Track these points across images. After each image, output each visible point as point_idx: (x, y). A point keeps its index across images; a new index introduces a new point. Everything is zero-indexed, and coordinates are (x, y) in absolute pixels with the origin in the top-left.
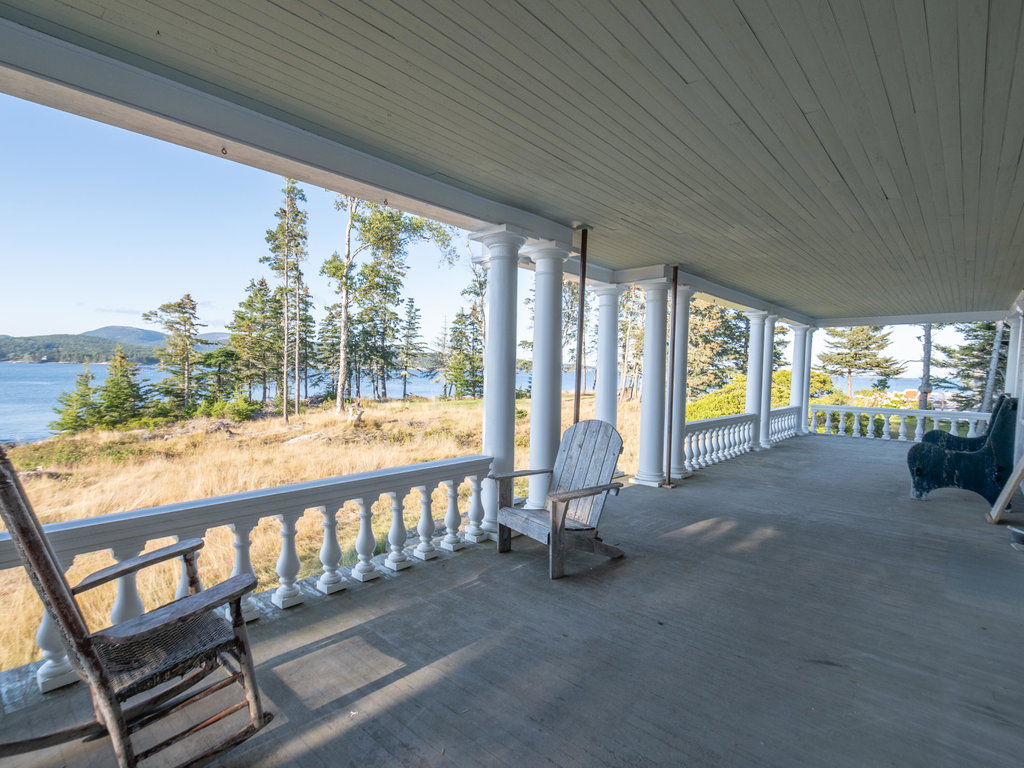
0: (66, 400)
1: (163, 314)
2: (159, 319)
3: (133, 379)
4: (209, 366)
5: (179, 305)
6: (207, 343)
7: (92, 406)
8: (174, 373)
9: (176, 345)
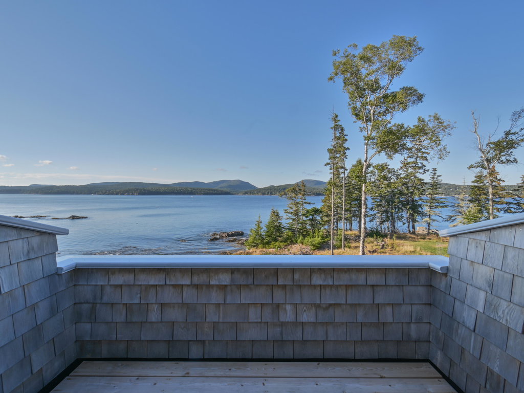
6: (310, 204)
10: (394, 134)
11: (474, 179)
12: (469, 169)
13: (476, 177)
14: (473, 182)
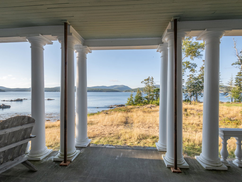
1: (145, 81)
6: (156, 87)
10: (194, 47)
11: (237, 74)
12: (232, 65)
13: (238, 73)
14: (237, 76)
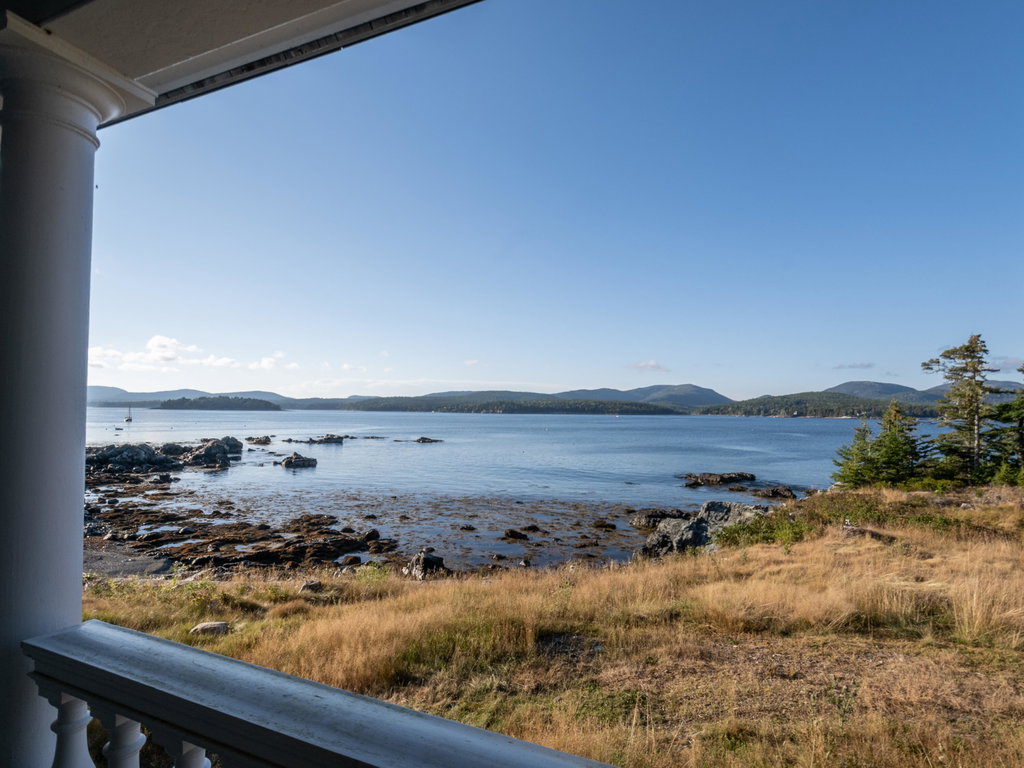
0: (845, 454)
1: (947, 361)
2: (942, 368)
3: (910, 434)
4: (1008, 420)
5: (967, 349)
7: (870, 461)
8: (959, 428)
9: (962, 396)
